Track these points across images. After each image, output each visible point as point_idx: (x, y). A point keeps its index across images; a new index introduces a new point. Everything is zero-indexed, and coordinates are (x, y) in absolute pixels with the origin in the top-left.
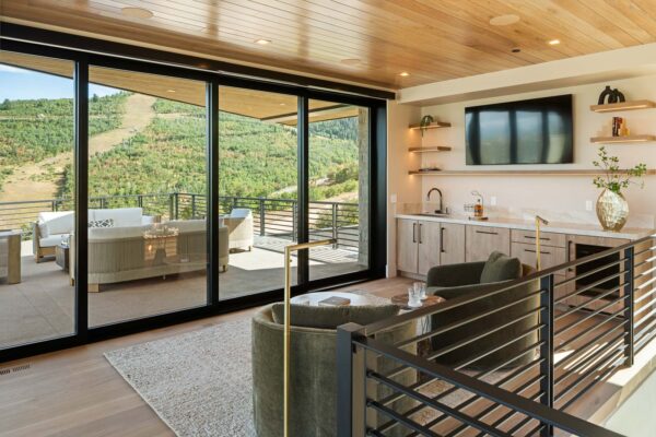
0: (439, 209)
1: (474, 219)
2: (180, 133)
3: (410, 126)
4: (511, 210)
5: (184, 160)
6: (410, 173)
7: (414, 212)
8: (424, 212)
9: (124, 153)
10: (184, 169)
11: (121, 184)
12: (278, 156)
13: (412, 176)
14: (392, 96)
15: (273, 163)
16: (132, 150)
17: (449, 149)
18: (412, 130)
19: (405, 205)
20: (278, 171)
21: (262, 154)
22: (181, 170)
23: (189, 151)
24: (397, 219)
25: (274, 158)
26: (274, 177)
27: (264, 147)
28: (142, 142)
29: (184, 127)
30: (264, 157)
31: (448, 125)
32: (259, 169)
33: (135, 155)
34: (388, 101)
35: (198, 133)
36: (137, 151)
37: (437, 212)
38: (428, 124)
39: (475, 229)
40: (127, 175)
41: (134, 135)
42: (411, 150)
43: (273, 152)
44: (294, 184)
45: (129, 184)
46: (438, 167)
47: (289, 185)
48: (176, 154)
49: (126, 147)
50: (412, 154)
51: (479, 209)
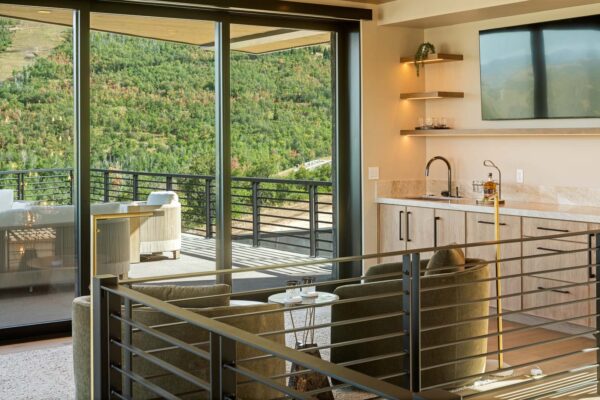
0: (447, 189)
1: (483, 203)
2: (115, 59)
3: (403, 60)
4: (542, 189)
5: (122, 109)
6: (403, 133)
7: (411, 195)
8: (428, 194)
9: (15, 97)
10: (123, 126)
11: (10, 154)
12: (298, 99)
13: (406, 138)
14: (367, 15)
15: (290, 112)
16: (31, 90)
17: (460, 95)
18: (406, 66)
19: (394, 183)
20: (298, 129)
21: (267, 97)
22: (117, 128)
23: (132, 92)
24: (379, 204)
25: (291, 104)
26: (290, 140)
27: (272, 83)
28: (48, 76)
29: (123, 48)
30: (271, 102)
31: (460, 57)
32: (262, 123)
33: (34, 100)
34: (361, 21)
35: (149, 58)
36: (38, 92)
37: (445, 194)
38: (425, 56)
39: (479, 218)
40: (21, 137)
41: (32, 63)
42: (404, 96)
43: (288, 93)
44: (327, 154)
45: (23, 153)
46: (445, 122)
47: (318, 155)
48: (108, 98)
49: (18, 86)
50: (406, 103)
51: (490, 188)
